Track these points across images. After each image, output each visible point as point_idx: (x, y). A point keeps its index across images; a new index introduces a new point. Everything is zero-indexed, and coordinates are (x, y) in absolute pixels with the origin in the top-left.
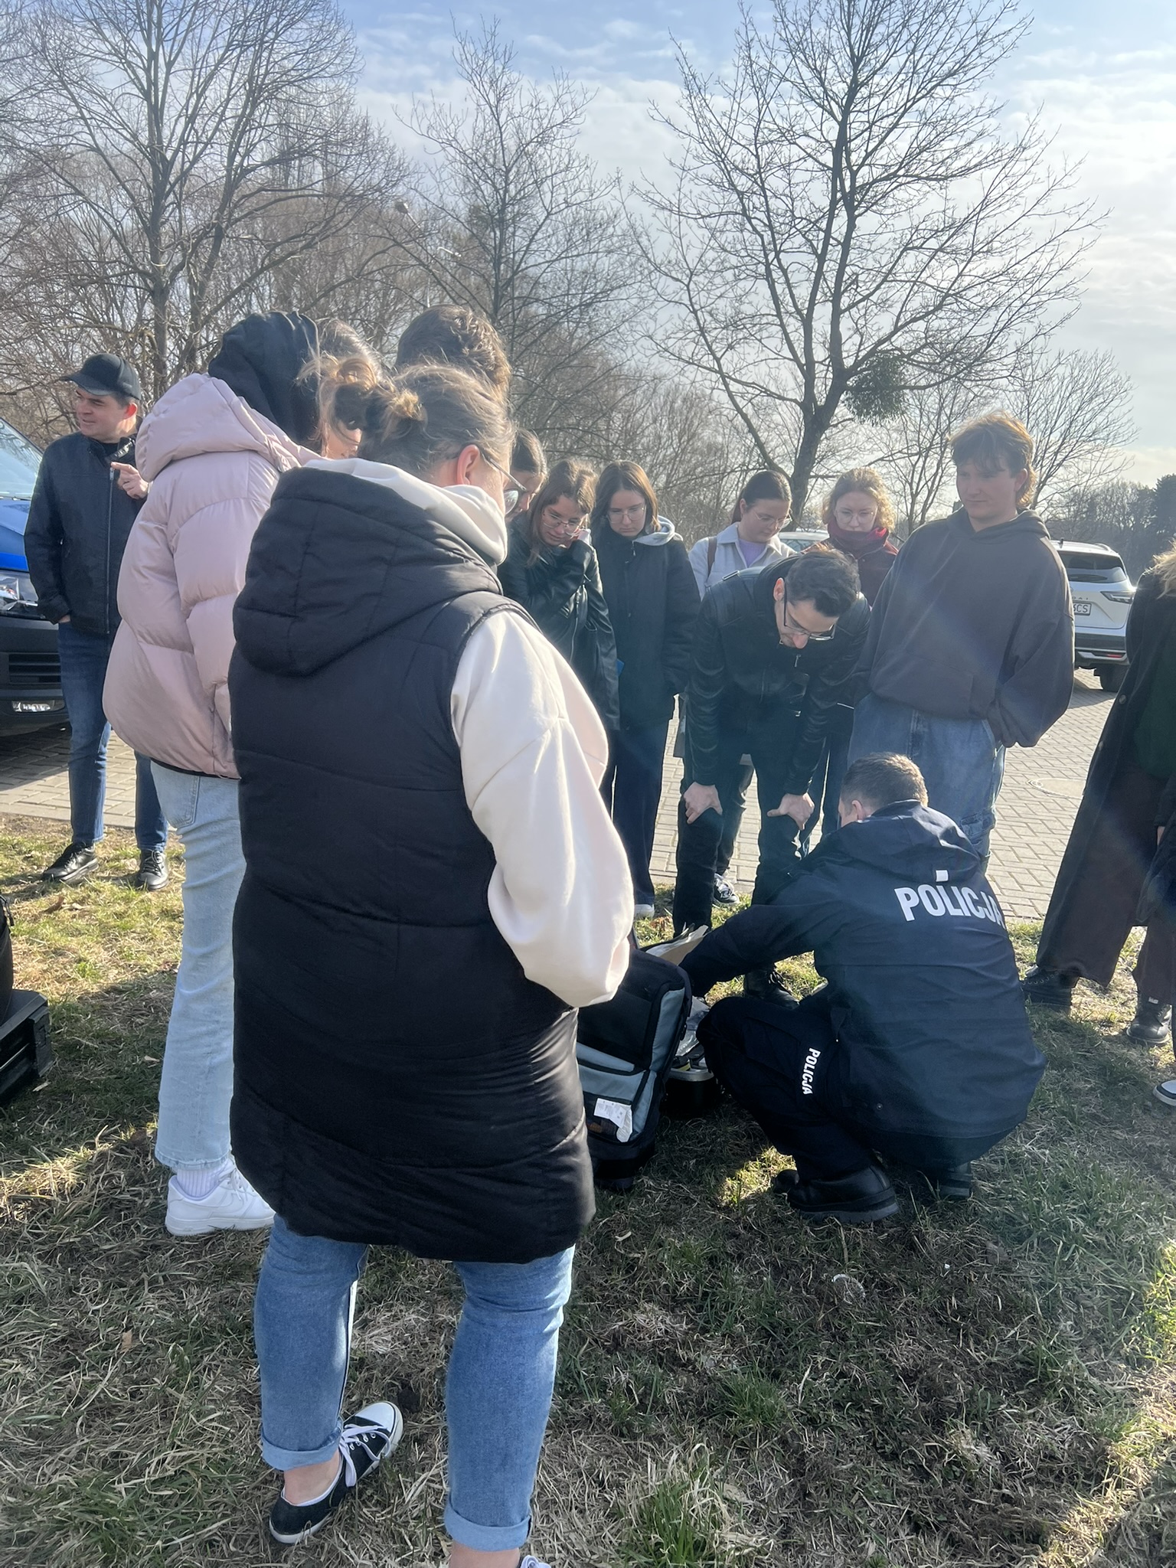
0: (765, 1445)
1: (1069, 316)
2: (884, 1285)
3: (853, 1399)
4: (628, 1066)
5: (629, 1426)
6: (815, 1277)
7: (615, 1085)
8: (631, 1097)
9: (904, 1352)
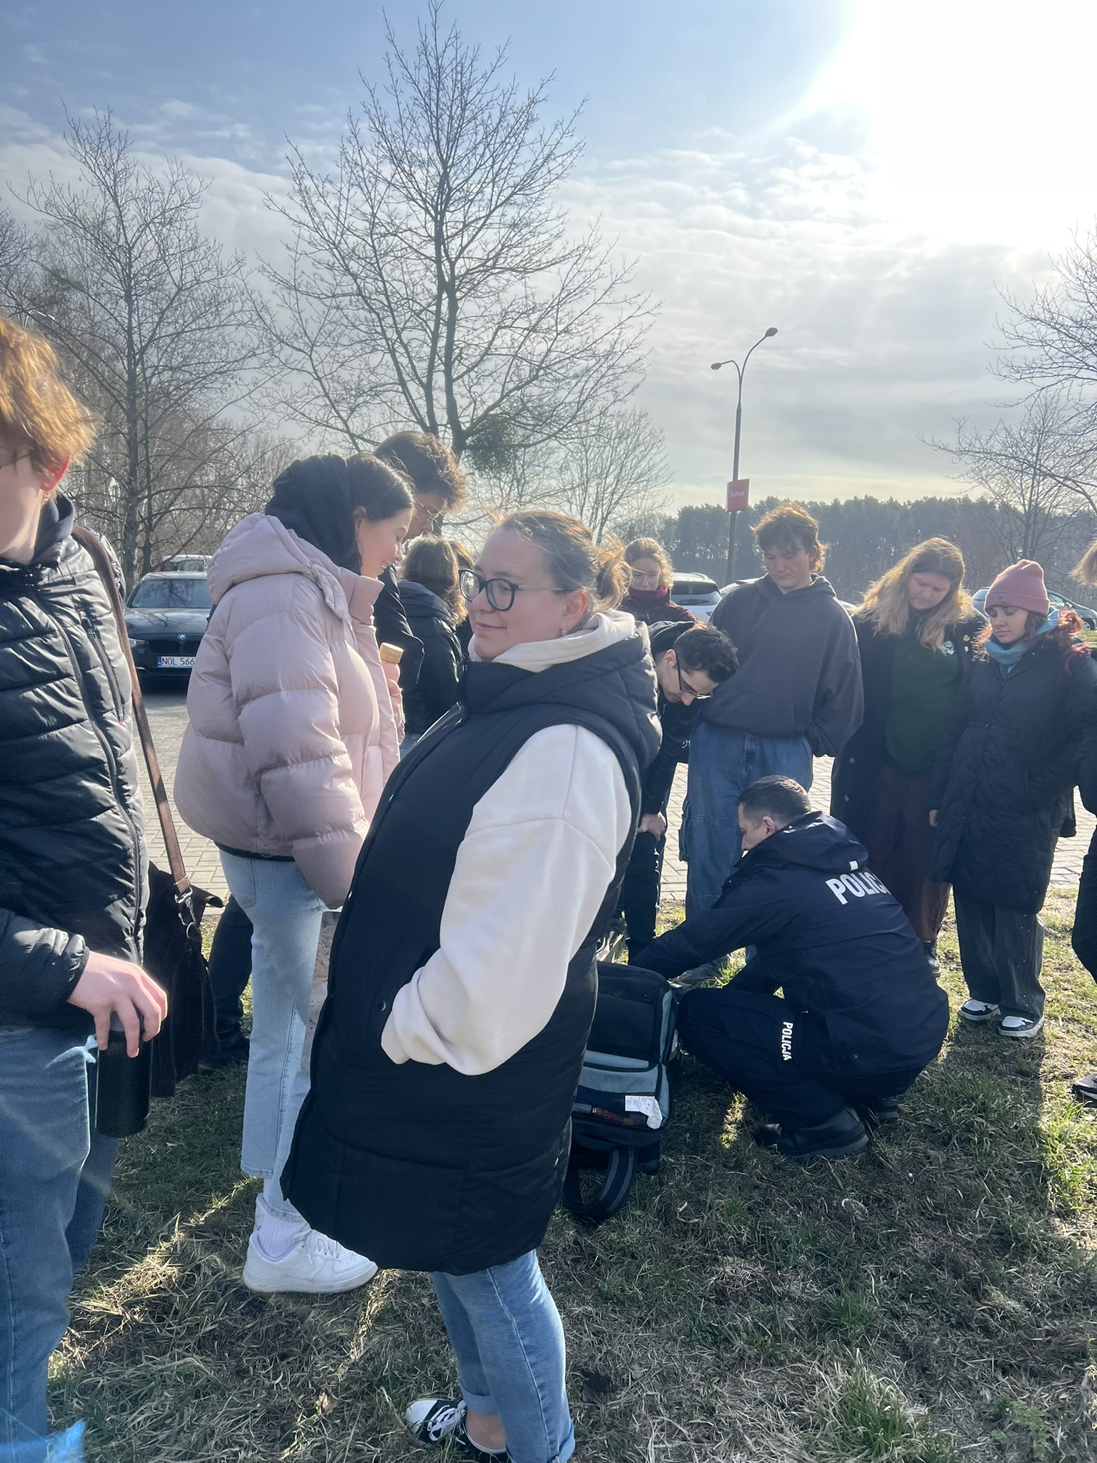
0: (874, 1341)
1: (638, 385)
2: (878, 1200)
3: (910, 1290)
4: (645, 1064)
5: (775, 1356)
6: (830, 1205)
7: (639, 1081)
8: (653, 1089)
9: (920, 1245)
